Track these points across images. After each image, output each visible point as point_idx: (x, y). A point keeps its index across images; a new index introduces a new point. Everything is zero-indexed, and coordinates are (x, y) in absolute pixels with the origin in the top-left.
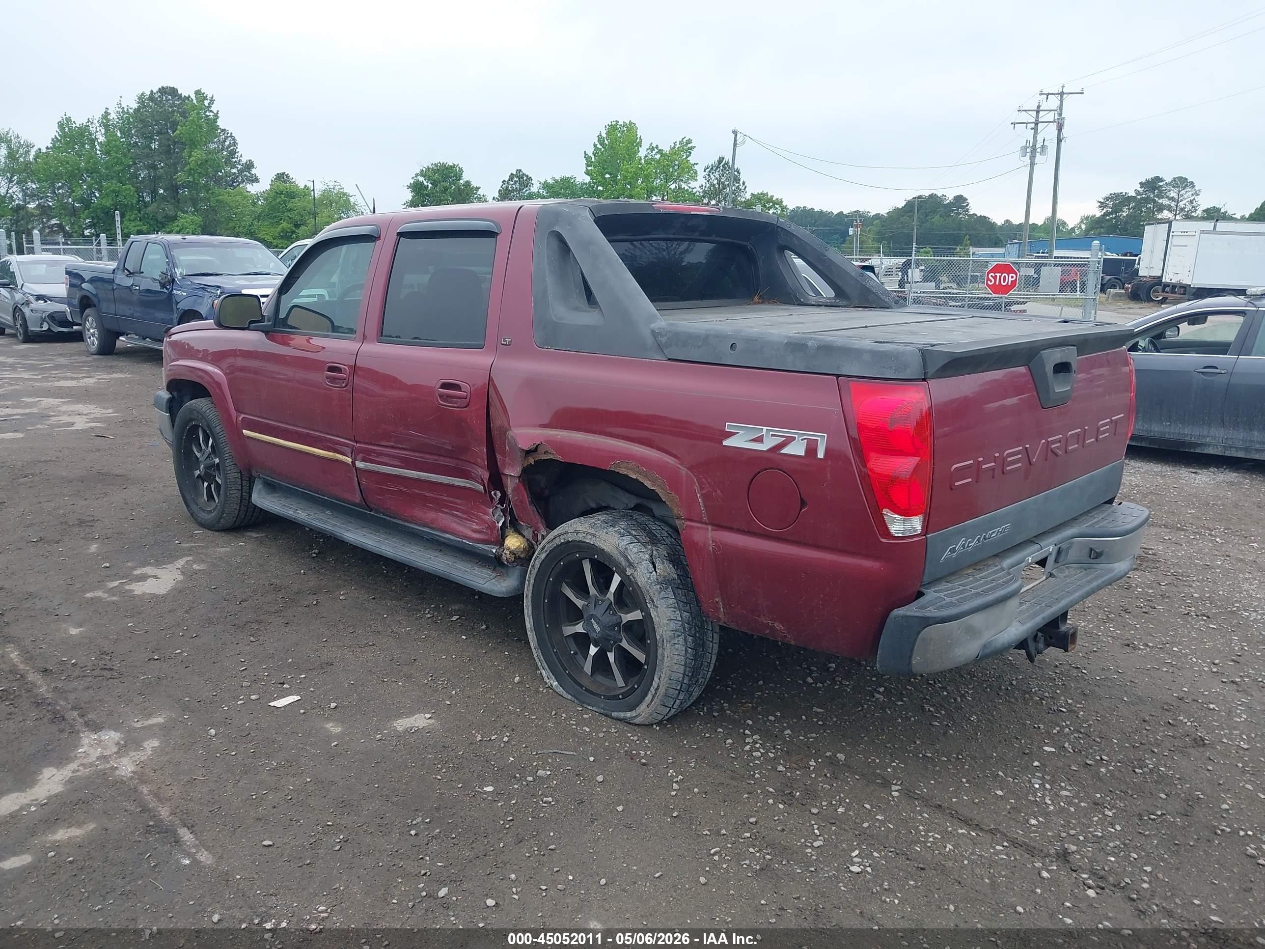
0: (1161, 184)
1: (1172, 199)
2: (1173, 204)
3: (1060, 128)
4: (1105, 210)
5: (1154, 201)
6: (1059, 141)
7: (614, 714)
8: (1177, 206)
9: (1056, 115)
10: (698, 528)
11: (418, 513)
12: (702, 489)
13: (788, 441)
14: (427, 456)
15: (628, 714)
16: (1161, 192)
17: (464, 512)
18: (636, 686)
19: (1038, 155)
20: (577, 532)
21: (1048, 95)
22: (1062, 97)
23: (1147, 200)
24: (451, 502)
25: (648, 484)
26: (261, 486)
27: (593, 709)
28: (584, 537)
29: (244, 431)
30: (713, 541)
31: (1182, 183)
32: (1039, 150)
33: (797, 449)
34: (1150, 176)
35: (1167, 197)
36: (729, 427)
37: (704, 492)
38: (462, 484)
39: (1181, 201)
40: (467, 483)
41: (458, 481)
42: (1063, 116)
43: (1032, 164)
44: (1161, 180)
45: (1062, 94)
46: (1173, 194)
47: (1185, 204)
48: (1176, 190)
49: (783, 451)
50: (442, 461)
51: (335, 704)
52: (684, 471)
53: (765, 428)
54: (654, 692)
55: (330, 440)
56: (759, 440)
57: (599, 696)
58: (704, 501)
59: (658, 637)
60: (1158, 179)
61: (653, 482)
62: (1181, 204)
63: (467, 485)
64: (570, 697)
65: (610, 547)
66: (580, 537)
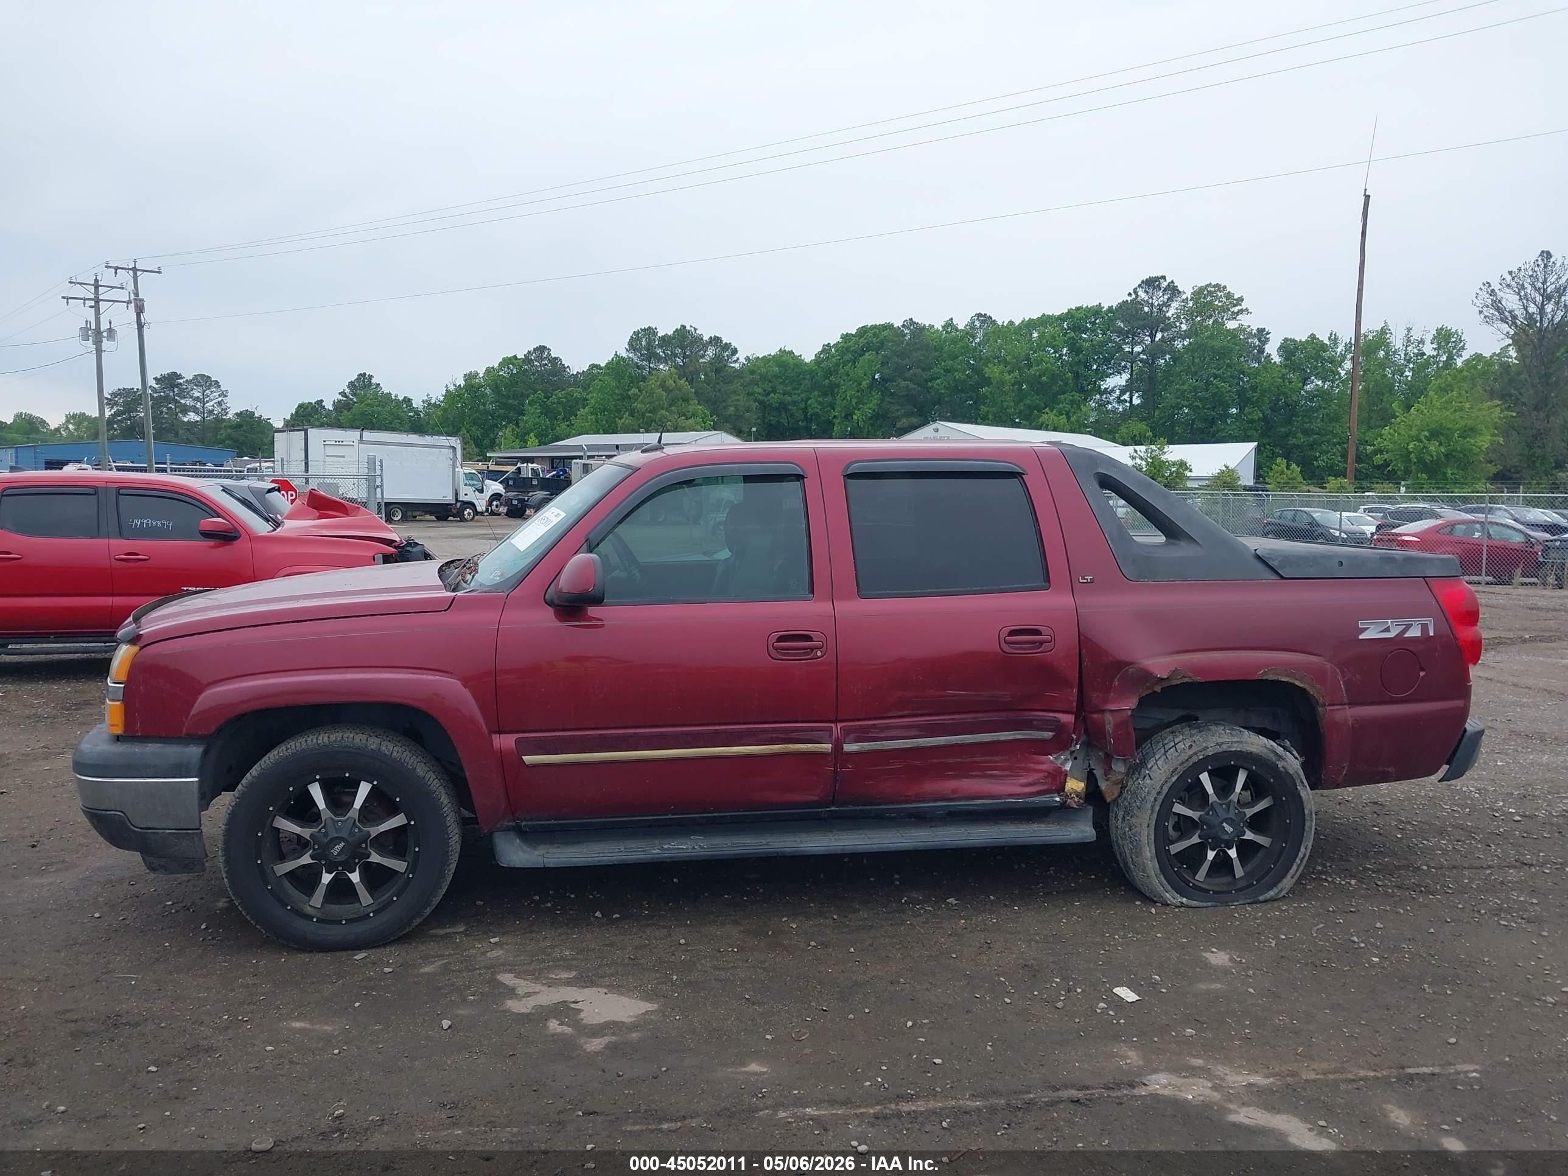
0: (181, 381)
1: (197, 399)
2: (199, 405)
3: (140, 310)
4: (115, 409)
5: (176, 402)
6: (140, 326)
7: (1261, 898)
8: (203, 407)
9: (132, 295)
10: (1338, 710)
11: (931, 786)
12: (1344, 677)
13: (1408, 627)
14: (980, 715)
15: (1272, 893)
16: (183, 390)
17: (1003, 769)
18: (1272, 866)
19: (104, 340)
20: (1220, 744)
21: (116, 268)
22: (135, 274)
23: (166, 399)
24: (986, 762)
25: (1297, 683)
27: (1241, 902)
28: (1229, 747)
29: (526, 758)
30: (1352, 717)
31: (205, 381)
32: (105, 334)
33: (1415, 632)
34: (166, 372)
35: (192, 397)
36: (1361, 624)
37: (1346, 679)
38: (1011, 738)
39: (208, 402)
40: (1019, 734)
41: (1006, 735)
42: (140, 297)
43: (99, 352)
44: (180, 377)
45: (135, 270)
46: (197, 394)
47: (213, 406)
48: (200, 389)
49: (1406, 635)
50: (983, 717)
52: (1328, 666)
53: (1389, 621)
54: (1299, 862)
56: (1387, 630)
58: (1345, 687)
59: (1307, 812)
60: (175, 376)
61: (1301, 681)
62: (209, 406)
63: (1018, 737)
64: (1209, 904)
65: (1260, 748)
66: (1225, 747)
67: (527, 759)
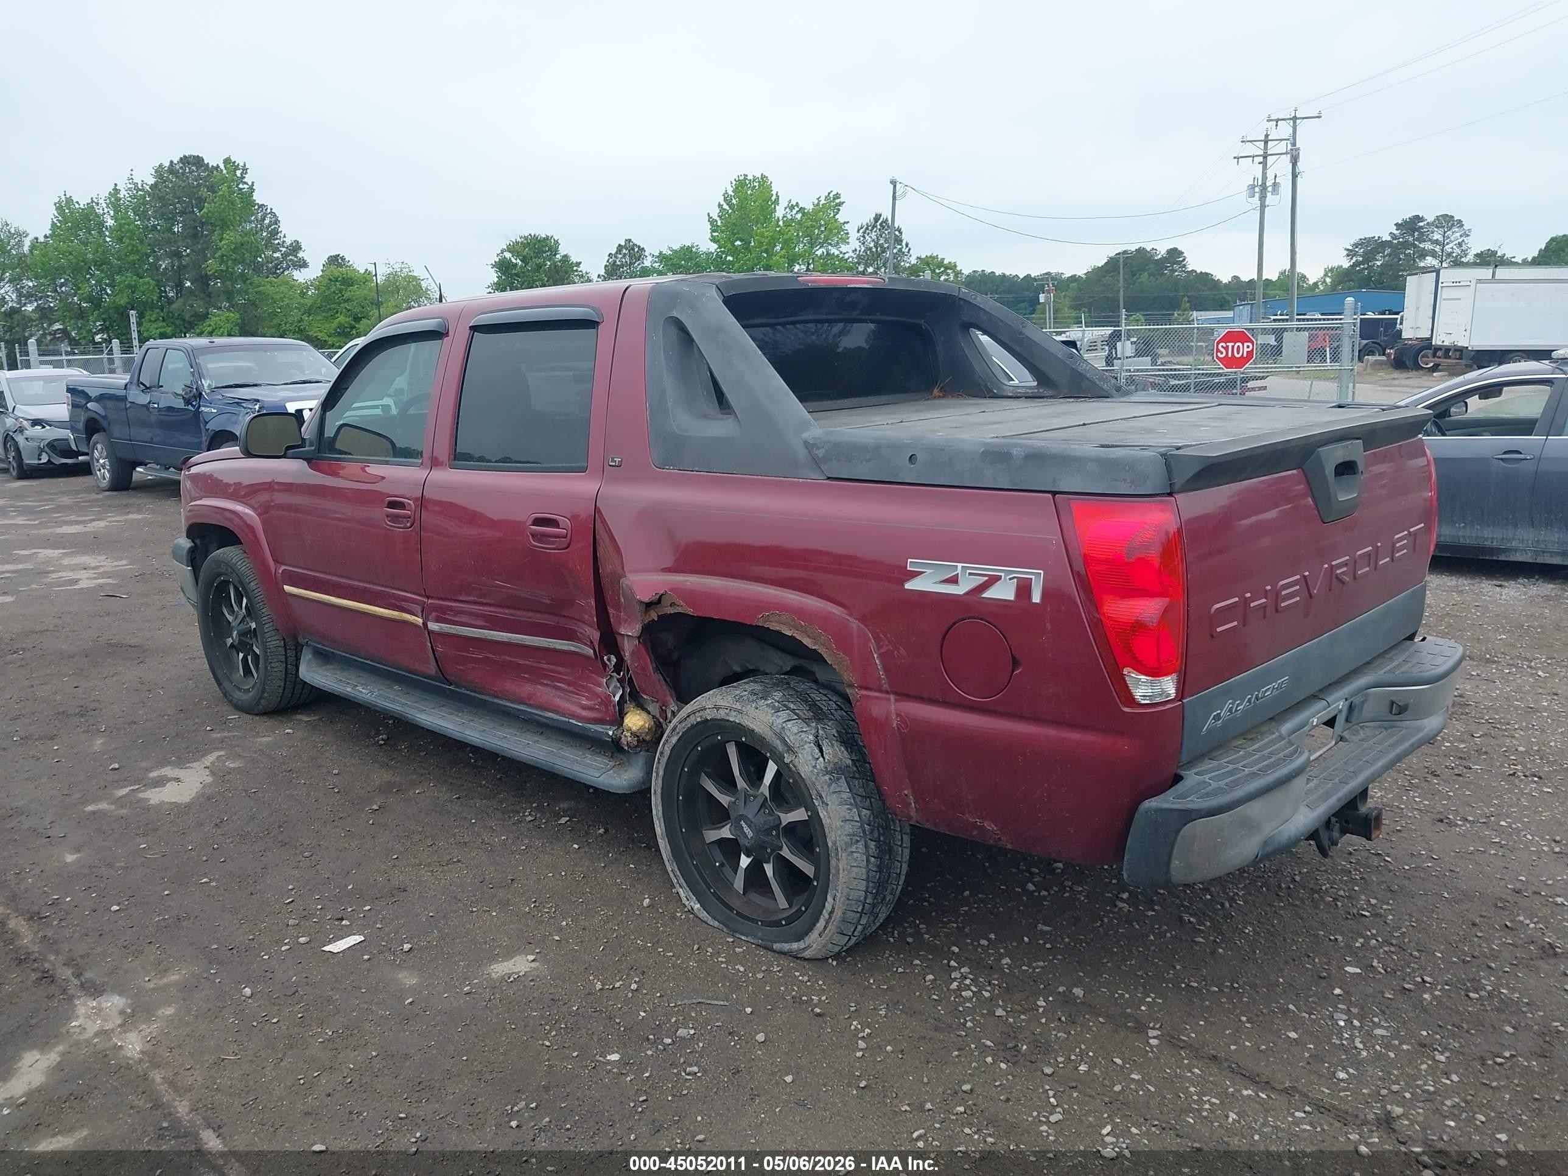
0: (1421, 224)
1: (1437, 242)
2: (1438, 249)
3: (1294, 161)
4: (1354, 259)
5: (1415, 246)
6: (1295, 176)
7: (776, 946)
8: (1442, 251)
9: (1289, 145)
10: (877, 698)
11: (509, 686)
12: (879, 647)
13: (993, 580)
14: (519, 613)
15: (795, 946)
16: (1422, 234)
17: (570, 684)
18: (803, 909)
19: (1269, 194)
20: (717, 708)
21: (1277, 121)
22: (1295, 123)
23: (1406, 245)
24: (551, 671)
25: (807, 642)
26: (310, 656)
27: (748, 939)
28: (727, 714)
29: (285, 587)
30: (898, 715)
31: (1447, 222)
32: (1270, 189)
33: (1004, 592)
34: (1407, 216)
35: (1430, 240)
36: (911, 564)
37: (883, 651)
38: (566, 648)
39: (1448, 244)
40: (572, 645)
41: (561, 644)
42: (1297, 146)
43: (1263, 207)
44: (1421, 219)
45: (1295, 119)
46: (1437, 236)
47: (1452, 248)
48: (1441, 231)
49: (987, 594)
50: (538, 618)
51: (410, 946)
52: (855, 624)
53: (960, 565)
54: (827, 916)
55: (394, 596)
56: (954, 580)
57: (755, 921)
58: (881, 661)
59: (830, 844)
60: (1418, 218)
61: (815, 639)
62: (1448, 248)
63: (572, 649)
64: (716, 924)
65: (762, 727)
66: (722, 714)
67: (287, 588)
